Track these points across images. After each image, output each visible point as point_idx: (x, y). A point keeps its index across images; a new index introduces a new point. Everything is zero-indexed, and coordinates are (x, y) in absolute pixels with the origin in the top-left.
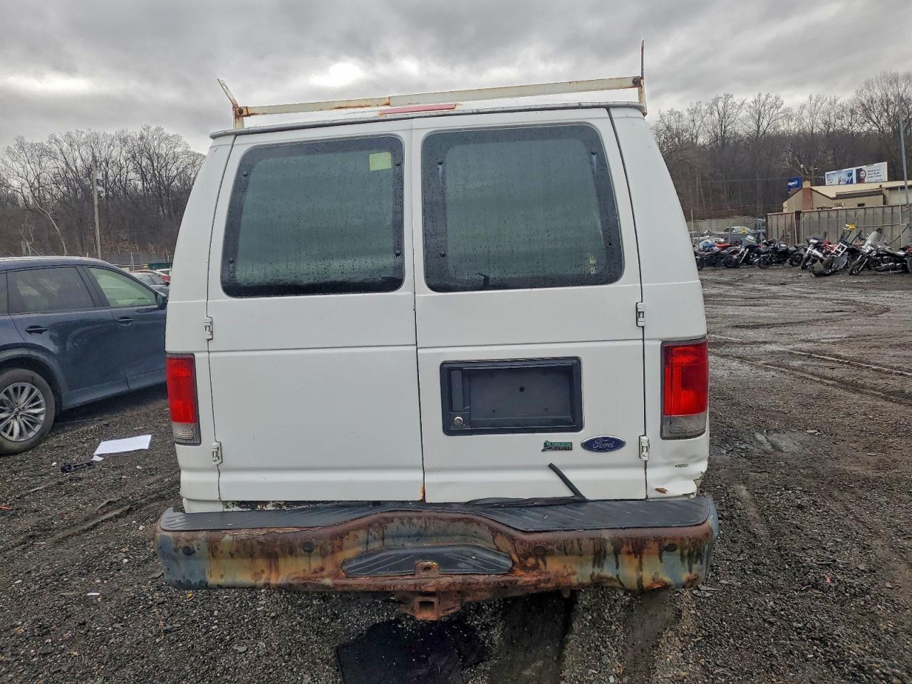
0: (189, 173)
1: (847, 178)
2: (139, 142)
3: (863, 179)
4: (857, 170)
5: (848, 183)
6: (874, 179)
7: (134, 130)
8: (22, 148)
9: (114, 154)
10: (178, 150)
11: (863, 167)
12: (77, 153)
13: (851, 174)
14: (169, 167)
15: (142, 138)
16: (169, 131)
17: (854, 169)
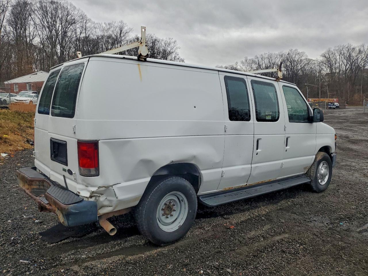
0: (306, 67)
2: (287, 56)
7: (286, 51)
8: (246, 61)
9: (277, 61)
10: (303, 58)
12: (263, 62)
14: (298, 65)
15: (289, 54)
16: (300, 51)
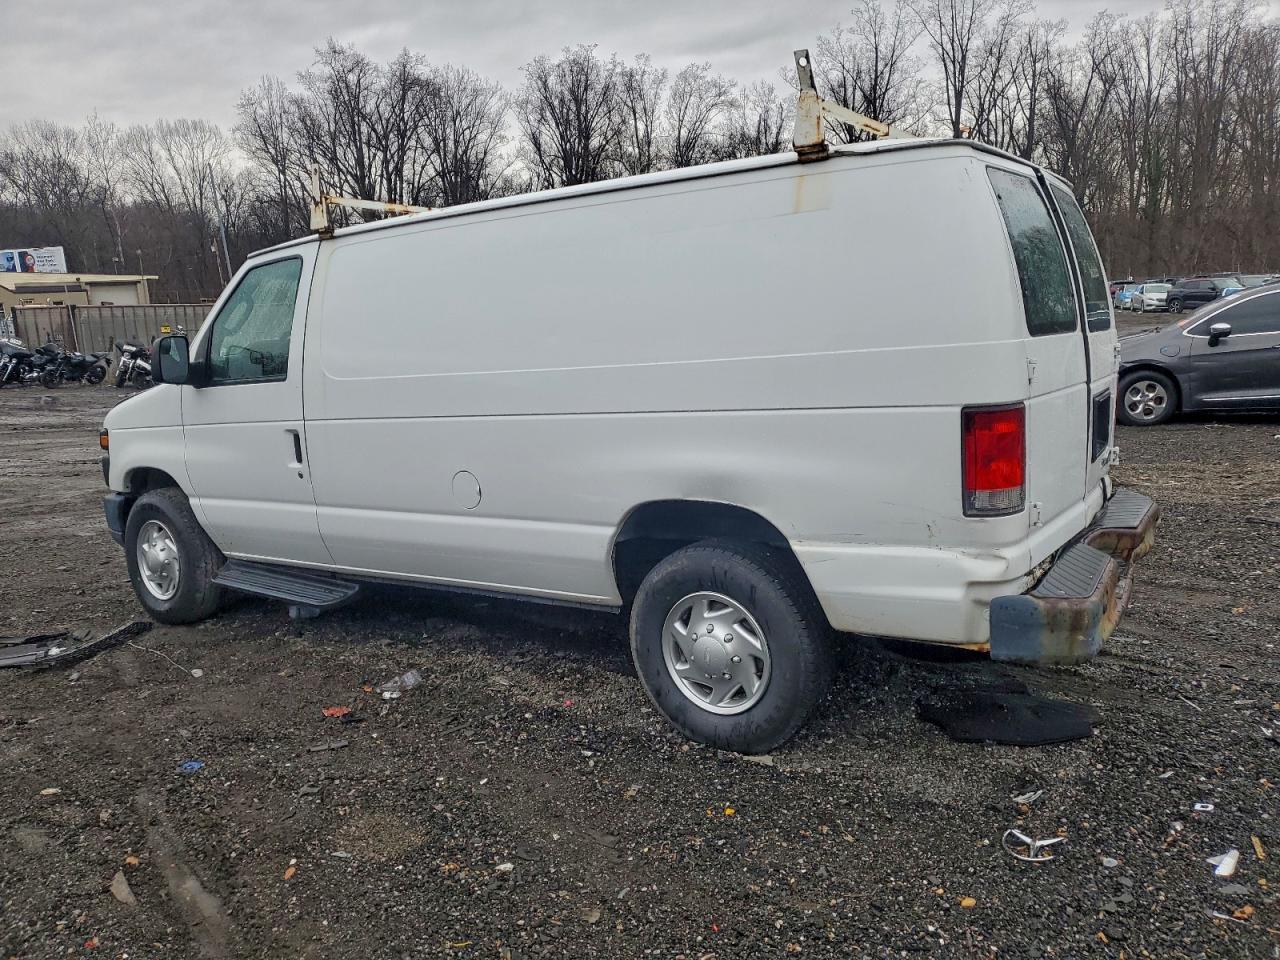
1: (6, 264)
3: (32, 268)
4: (19, 253)
5: (8, 270)
6: (48, 268)
11: (30, 251)
13: (12, 258)
17: (16, 252)
